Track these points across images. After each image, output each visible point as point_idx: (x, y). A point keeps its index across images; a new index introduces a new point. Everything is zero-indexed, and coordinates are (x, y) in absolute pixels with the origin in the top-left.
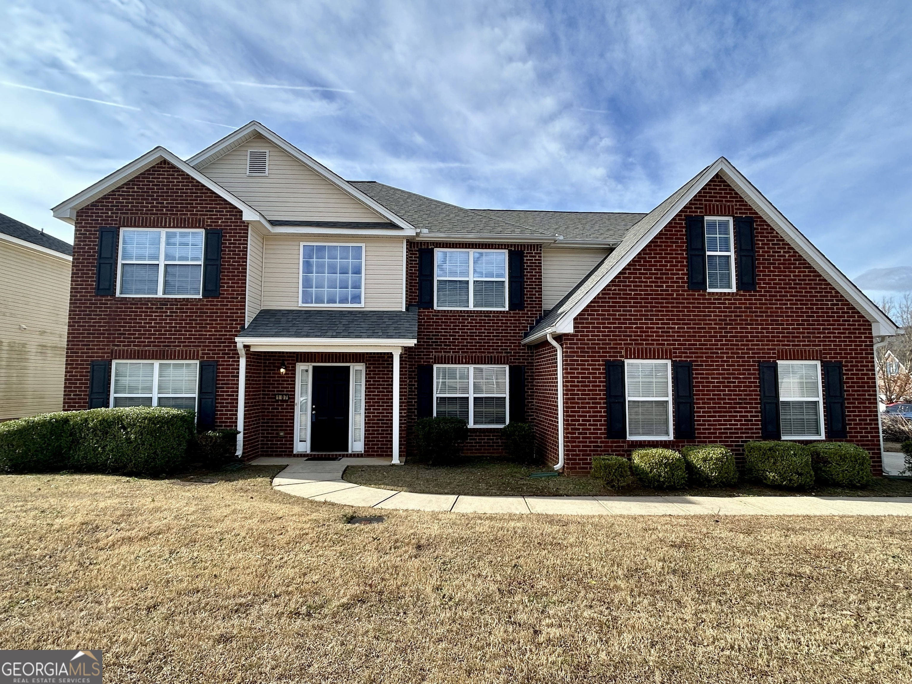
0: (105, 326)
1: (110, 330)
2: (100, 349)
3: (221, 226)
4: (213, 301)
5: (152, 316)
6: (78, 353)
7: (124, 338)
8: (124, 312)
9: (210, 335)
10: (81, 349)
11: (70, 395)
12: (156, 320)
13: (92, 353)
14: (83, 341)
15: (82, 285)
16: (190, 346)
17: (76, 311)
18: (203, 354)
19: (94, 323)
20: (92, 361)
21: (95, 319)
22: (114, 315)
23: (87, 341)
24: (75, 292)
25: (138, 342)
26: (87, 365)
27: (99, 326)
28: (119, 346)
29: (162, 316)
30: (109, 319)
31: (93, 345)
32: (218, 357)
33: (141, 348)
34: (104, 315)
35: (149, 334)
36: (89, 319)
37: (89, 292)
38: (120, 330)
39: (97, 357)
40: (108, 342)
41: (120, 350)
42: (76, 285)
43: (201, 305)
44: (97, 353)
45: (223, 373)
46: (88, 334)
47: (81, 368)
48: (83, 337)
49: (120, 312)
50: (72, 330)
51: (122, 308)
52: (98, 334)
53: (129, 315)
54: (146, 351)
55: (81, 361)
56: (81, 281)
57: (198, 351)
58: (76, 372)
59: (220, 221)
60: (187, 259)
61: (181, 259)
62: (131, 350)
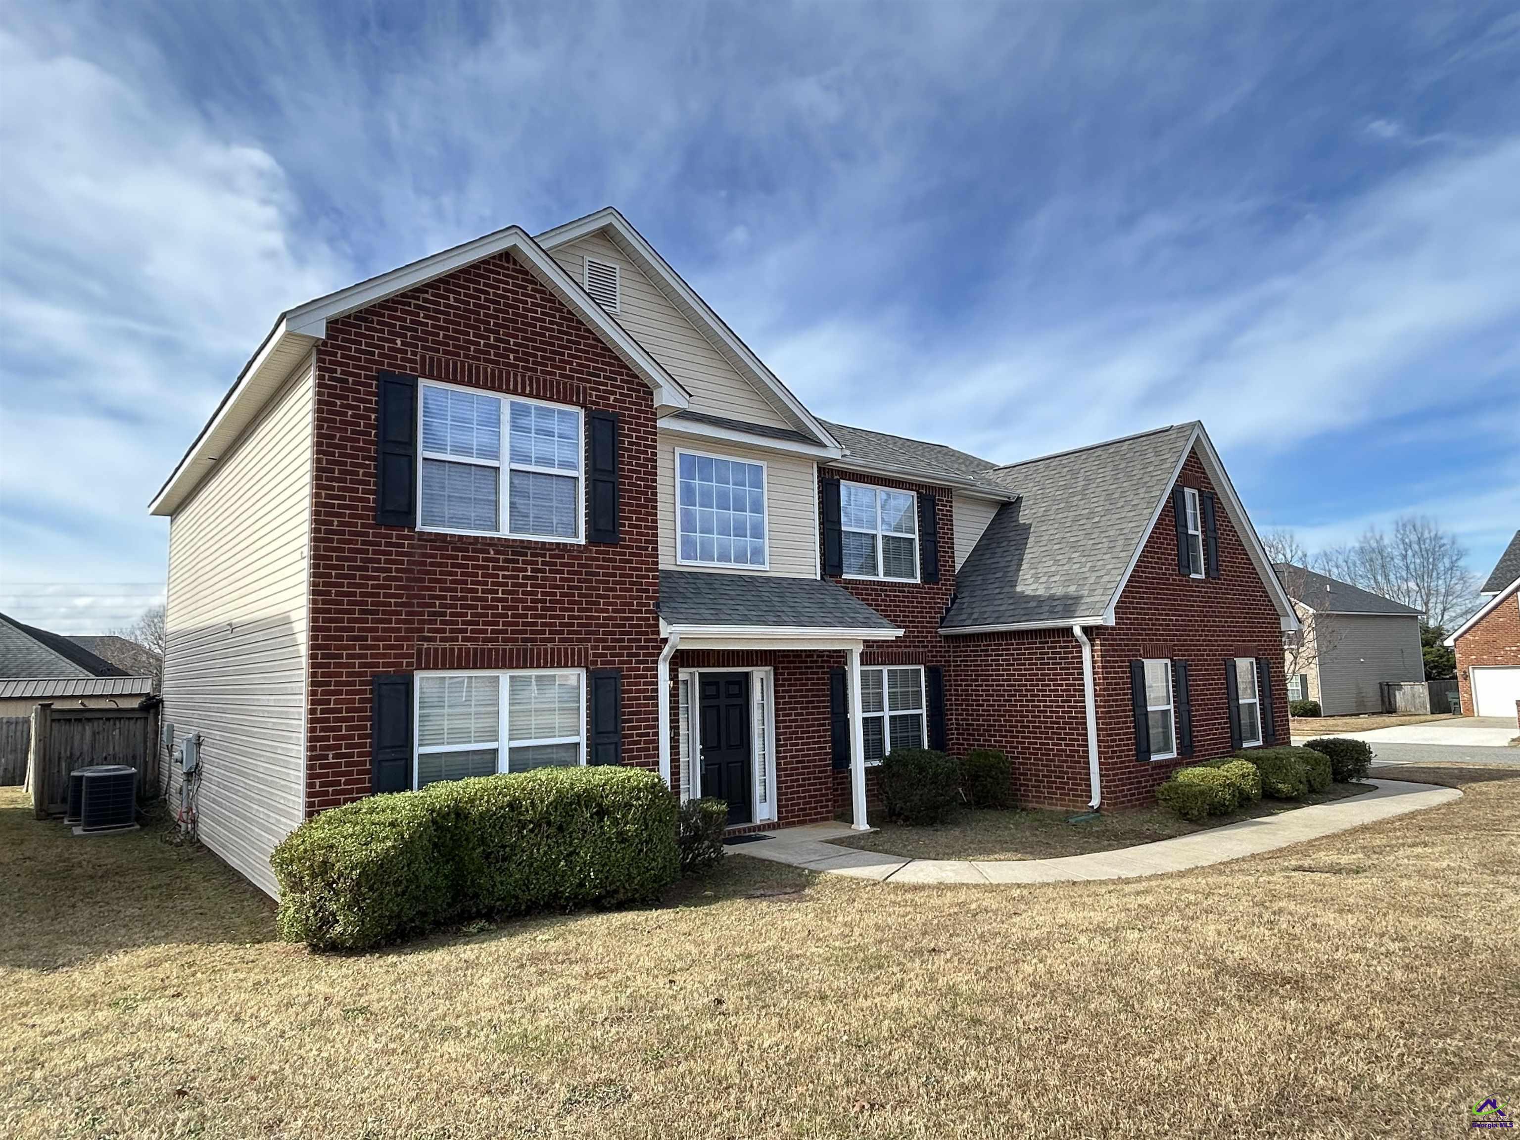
0: (400, 596)
1: (411, 605)
2: (391, 647)
3: (614, 407)
4: (608, 553)
5: (497, 576)
6: (340, 656)
7: (443, 622)
8: (440, 565)
9: (605, 618)
10: (347, 648)
11: (326, 757)
12: (506, 584)
13: (373, 656)
14: (352, 629)
15: (343, 498)
16: (571, 640)
17: (330, 558)
18: (595, 655)
19: (373, 586)
20: (373, 675)
21: (377, 578)
22: (419, 572)
23: (361, 630)
24: (327, 514)
25: (472, 631)
26: (362, 683)
27: (386, 596)
28: (433, 639)
29: (517, 577)
30: (408, 579)
31: (374, 639)
32: (620, 662)
33: (480, 645)
34: (397, 570)
35: (493, 615)
36: (362, 577)
37: (361, 517)
38: (434, 605)
39: (385, 665)
40: (408, 630)
41: (436, 650)
42: (328, 497)
43: (587, 559)
44: (384, 656)
45: (630, 691)
46: (362, 612)
47: (348, 693)
48: (350, 621)
49: (432, 564)
50: (324, 602)
51: (434, 556)
52: (384, 613)
53: (451, 574)
54: (490, 650)
55: (349, 675)
56: (340, 489)
57: (586, 650)
58: (337, 702)
59: (612, 398)
60: (550, 463)
61: (541, 461)
62: (460, 650)
